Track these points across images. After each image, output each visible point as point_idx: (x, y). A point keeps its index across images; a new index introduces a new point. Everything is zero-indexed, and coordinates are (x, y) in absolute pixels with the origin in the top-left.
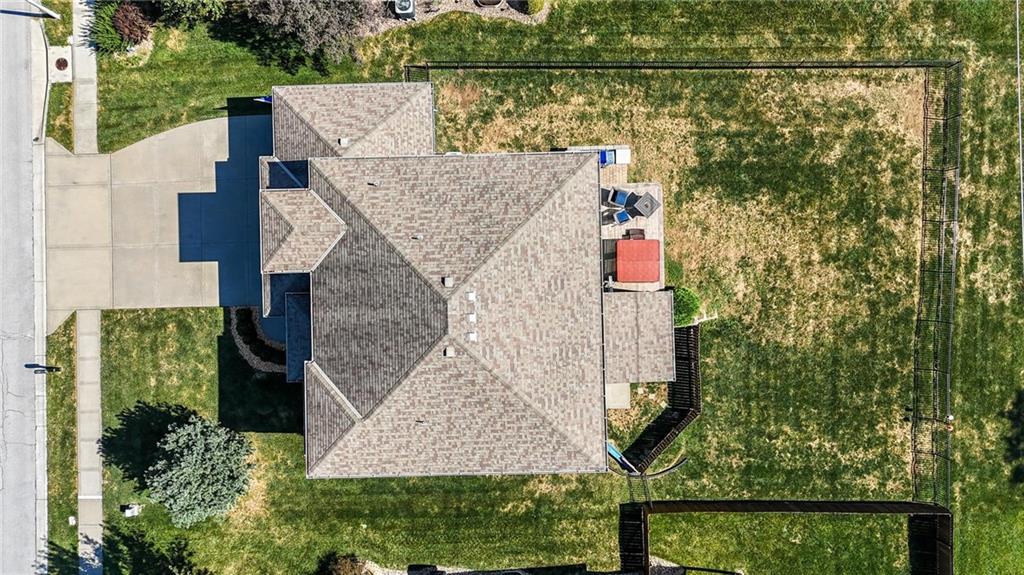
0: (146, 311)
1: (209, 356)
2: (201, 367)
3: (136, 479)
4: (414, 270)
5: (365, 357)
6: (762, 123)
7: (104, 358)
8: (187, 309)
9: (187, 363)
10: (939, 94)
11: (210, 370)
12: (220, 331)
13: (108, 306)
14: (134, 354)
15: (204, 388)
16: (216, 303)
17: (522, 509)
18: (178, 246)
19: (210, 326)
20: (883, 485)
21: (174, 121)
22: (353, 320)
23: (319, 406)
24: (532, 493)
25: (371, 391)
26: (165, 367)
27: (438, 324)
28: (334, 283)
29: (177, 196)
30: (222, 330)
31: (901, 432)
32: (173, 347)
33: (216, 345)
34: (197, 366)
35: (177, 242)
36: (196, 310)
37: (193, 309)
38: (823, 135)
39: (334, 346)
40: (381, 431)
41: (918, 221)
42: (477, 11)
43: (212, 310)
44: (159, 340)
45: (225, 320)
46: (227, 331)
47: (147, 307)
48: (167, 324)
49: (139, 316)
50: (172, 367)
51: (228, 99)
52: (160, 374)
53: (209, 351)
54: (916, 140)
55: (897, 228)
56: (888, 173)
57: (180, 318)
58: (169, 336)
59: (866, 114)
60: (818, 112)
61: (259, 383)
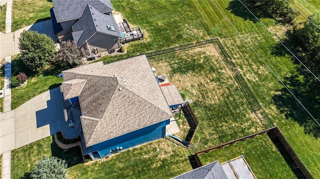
0: (26, 146)
1: (48, 151)
4: (106, 77)
5: (98, 104)
6: (183, 59)
7: (12, 164)
8: (40, 140)
9: (41, 155)
10: (217, 46)
11: (49, 155)
12: (51, 142)
13: (13, 149)
14: (22, 160)
16: (49, 135)
17: (159, 165)
18: (36, 125)
19: (48, 142)
20: (256, 130)
21: (34, 96)
22: (93, 98)
23: (87, 125)
24: (160, 159)
25: (101, 111)
26: (33, 159)
27: (115, 84)
28: (86, 94)
29: (35, 112)
30: (52, 141)
31: (253, 115)
32: (36, 152)
33: (50, 147)
34: (44, 155)
35: (36, 123)
36: (43, 139)
38: (197, 59)
39: (88, 108)
40: (107, 122)
41: (227, 69)
42: (110, 55)
43: (48, 137)
44: (31, 152)
45: (53, 139)
46: (54, 141)
47: (26, 144)
48: (33, 147)
49: (24, 148)
50: (35, 159)
51: (49, 87)
52: (32, 162)
53: (48, 149)
54: (218, 55)
55: (223, 71)
56: (215, 62)
57: (38, 143)
58: (34, 150)
59: (204, 53)
60: (194, 55)
61: (65, 153)
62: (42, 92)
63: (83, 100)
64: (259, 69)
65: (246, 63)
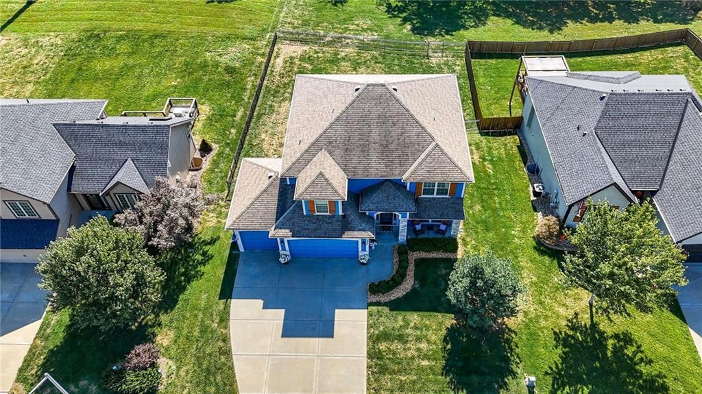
0: (369, 367)
1: (404, 318)
2: (412, 324)
3: (506, 380)
4: (350, 105)
5: (399, 139)
8: (368, 333)
9: (408, 335)
11: (415, 318)
12: (386, 310)
14: (403, 379)
15: (427, 322)
16: (364, 312)
17: (490, 166)
18: (320, 339)
19: (381, 316)
20: (458, 65)
21: (225, 339)
24: (480, 161)
25: (418, 135)
26: (413, 352)
27: (380, 90)
28: (355, 160)
29: (283, 339)
30: (384, 307)
31: (434, 60)
32: (396, 346)
33: (394, 313)
34: (412, 328)
35: (317, 339)
36: (370, 327)
37: (368, 329)
39: (392, 162)
41: (341, 49)
42: (203, 170)
43: (370, 315)
44: (391, 356)
45: (377, 305)
46: (385, 304)
47: (366, 366)
48: (380, 350)
49: (373, 373)
50: (412, 347)
51: (220, 299)
52: (419, 356)
53: (400, 318)
54: (306, 48)
55: (343, 54)
56: (319, 55)
57: (374, 339)
58: (389, 348)
59: (292, 58)
60: (289, 69)
61: (422, 286)
62: (224, 319)
63: (366, 169)
64: (358, 25)
65: (341, 31)
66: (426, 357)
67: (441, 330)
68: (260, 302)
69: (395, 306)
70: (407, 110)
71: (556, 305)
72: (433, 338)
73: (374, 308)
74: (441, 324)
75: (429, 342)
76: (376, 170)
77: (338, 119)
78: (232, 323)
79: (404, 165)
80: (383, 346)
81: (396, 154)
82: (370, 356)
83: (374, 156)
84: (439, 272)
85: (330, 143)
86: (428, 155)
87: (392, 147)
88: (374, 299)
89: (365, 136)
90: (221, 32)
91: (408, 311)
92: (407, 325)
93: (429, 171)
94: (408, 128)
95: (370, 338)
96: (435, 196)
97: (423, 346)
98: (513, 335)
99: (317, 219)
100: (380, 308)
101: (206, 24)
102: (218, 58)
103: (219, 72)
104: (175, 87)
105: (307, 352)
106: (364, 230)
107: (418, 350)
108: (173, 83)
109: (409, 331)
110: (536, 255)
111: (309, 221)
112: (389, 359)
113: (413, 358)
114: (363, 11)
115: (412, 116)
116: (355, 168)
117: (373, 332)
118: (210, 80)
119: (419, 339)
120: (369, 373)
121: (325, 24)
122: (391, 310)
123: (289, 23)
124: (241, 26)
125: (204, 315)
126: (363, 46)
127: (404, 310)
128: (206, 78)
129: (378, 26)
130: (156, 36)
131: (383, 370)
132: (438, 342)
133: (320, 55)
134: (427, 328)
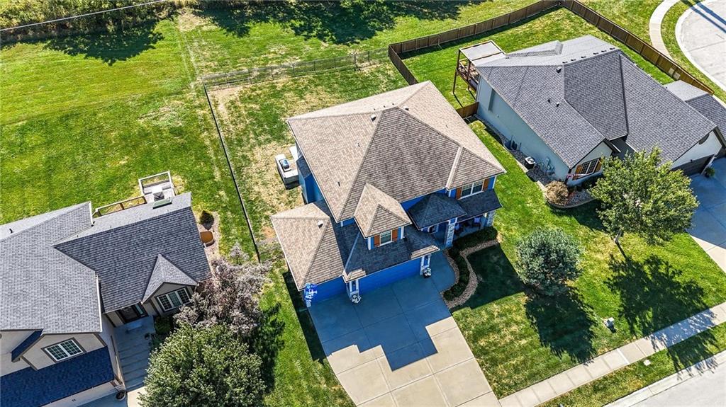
0: (481, 365)
1: (486, 311)
2: (496, 314)
3: (591, 330)
4: (375, 134)
5: (429, 153)
6: (247, 128)
7: (529, 383)
8: (464, 336)
9: (498, 324)
10: (217, 87)
11: (495, 307)
12: (468, 310)
14: (514, 362)
15: (507, 307)
18: (427, 358)
19: (467, 317)
21: (342, 395)
25: (444, 145)
26: (508, 338)
27: (395, 114)
28: (399, 184)
29: (395, 371)
30: (465, 308)
31: (365, 70)
32: (493, 337)
33: (477, 309)
34: (497, 317)
35: (425, 360)
36: (463, 330)
37: (462, 332)
39: (432, 175)
43: (457, 320)
44: (494, 348)
45: (459, 309)
46: (464, 306)
47: (478, 365)
48: (482, 347)
49: (487, 369)
50: (507, 333)
51: (314, 360)
52: (516, 339)
53: (483, 312)
54: (239, 88)
55: (280, 85)
56: (257, 92)
57: (473, 339)
58: (489, 342)
59: (232, 102)
60: (236, 114)
61: (485, 277)
62: (329, 376)
63: (412, 189)
64: (275, 53)
65: (263, 62)
66: (522, 337)
67: (521, 309)
68: (354, 348)
69: (474, 303)
70: (426, 125)
71: (593, 253)
72: (519, 318)
73: (457, 313)
74: (518, 304)
75: (517, 323)
76: (421, 188)
77: (369, 151)
78: (339, 377)
79: (443, 175)
80: (482, 343)
81: (432, 167)
82: (477, 355)
83: (414, 175)
84: (492, 261)
85: (371, 175)
86: (460, 161)
87: (427, 161)
88: (452, 304)
89: (399, 160)
90: (139, 94)
91: (486, 303)
92: (492, 316)
93: (466, 174)
94: (433, 141)
95: (468, 339)
96: (472, 194)
97: (514, 328)
98: (576, 291)
99: (383, 250)
100: (462, 310)
101: (116, 90)
102: (155, 123)
103: (166, 137)
104: (127, 166)
105: (422, 374)
106: (428, 246)
107: (512, 333)
108: (122, 162)
109: (497, 321)
110: (556, 218)
111: (376, 254)
112: (493, 351)
113: (512, 342)
114: (272, 38)
115: (432, 129)
116: (401, 191)
117: (468, 334)
118: (161, 148)
119: (508, 324)
120: (484, 369)
121: (242, 59)
122: (472, 308)
123: (206, 67)
124: (157, 82)
125: (308, 381)
126: (294, 73)
127: (483, 304)
128: (156, 147)
129: (296, 49)
130: (67, 117)
131: (494, 362)
132: (524, 320)
133: (259, 92)
134: (510, 311)
